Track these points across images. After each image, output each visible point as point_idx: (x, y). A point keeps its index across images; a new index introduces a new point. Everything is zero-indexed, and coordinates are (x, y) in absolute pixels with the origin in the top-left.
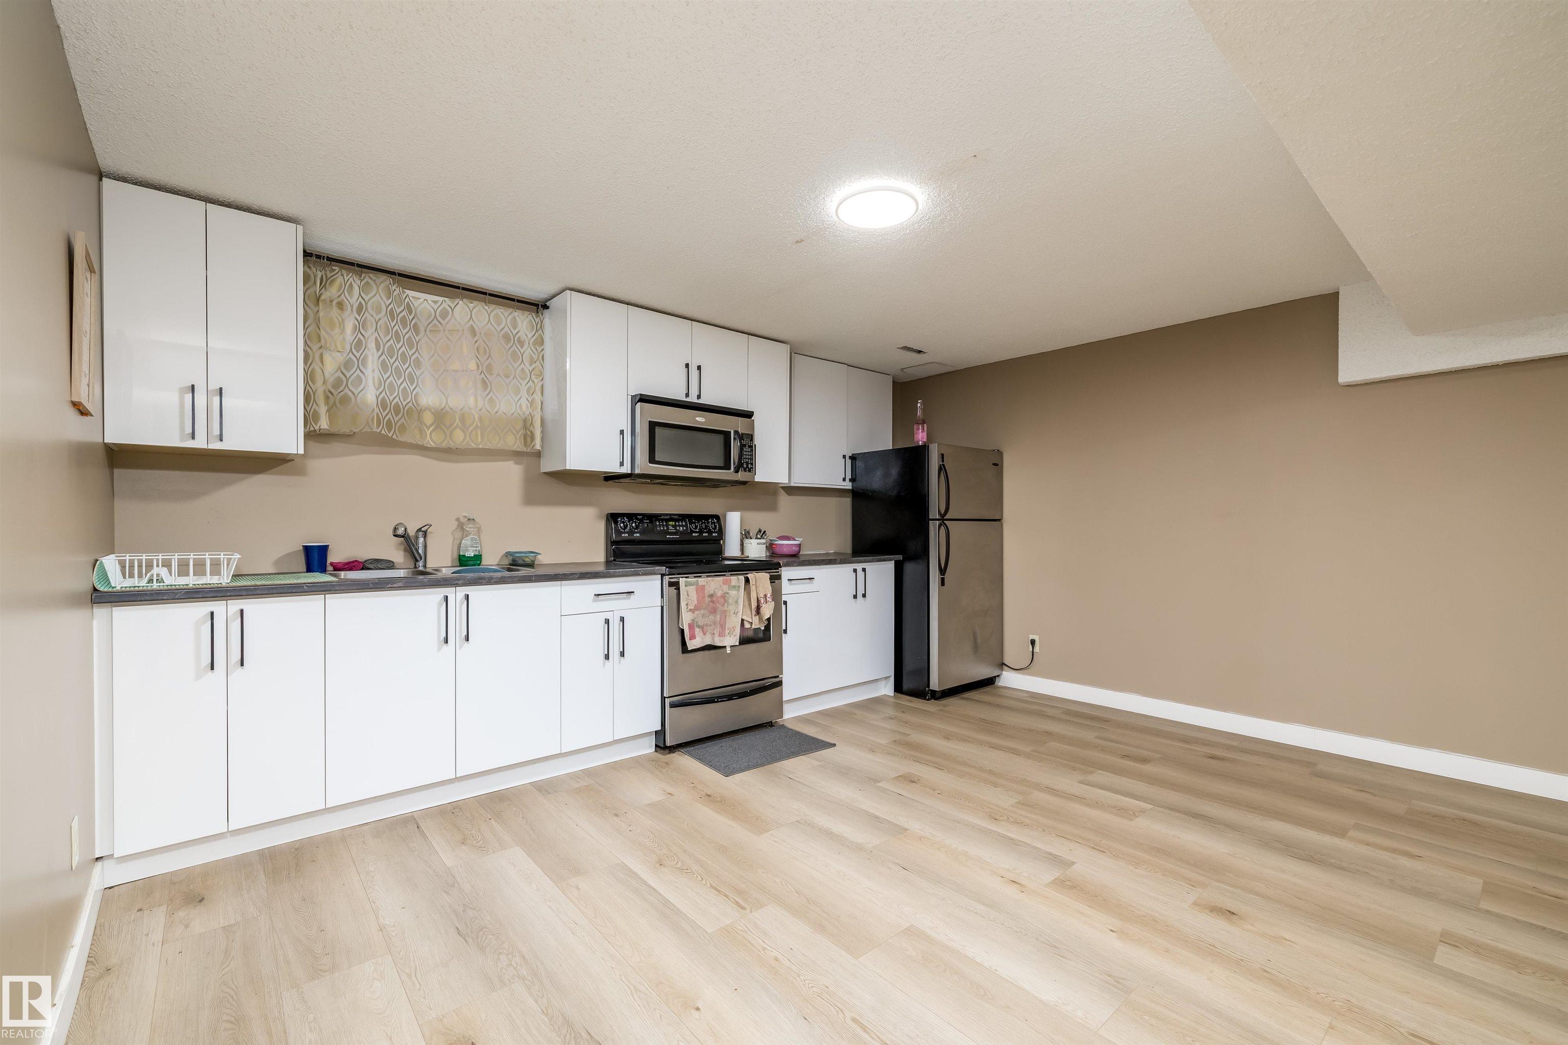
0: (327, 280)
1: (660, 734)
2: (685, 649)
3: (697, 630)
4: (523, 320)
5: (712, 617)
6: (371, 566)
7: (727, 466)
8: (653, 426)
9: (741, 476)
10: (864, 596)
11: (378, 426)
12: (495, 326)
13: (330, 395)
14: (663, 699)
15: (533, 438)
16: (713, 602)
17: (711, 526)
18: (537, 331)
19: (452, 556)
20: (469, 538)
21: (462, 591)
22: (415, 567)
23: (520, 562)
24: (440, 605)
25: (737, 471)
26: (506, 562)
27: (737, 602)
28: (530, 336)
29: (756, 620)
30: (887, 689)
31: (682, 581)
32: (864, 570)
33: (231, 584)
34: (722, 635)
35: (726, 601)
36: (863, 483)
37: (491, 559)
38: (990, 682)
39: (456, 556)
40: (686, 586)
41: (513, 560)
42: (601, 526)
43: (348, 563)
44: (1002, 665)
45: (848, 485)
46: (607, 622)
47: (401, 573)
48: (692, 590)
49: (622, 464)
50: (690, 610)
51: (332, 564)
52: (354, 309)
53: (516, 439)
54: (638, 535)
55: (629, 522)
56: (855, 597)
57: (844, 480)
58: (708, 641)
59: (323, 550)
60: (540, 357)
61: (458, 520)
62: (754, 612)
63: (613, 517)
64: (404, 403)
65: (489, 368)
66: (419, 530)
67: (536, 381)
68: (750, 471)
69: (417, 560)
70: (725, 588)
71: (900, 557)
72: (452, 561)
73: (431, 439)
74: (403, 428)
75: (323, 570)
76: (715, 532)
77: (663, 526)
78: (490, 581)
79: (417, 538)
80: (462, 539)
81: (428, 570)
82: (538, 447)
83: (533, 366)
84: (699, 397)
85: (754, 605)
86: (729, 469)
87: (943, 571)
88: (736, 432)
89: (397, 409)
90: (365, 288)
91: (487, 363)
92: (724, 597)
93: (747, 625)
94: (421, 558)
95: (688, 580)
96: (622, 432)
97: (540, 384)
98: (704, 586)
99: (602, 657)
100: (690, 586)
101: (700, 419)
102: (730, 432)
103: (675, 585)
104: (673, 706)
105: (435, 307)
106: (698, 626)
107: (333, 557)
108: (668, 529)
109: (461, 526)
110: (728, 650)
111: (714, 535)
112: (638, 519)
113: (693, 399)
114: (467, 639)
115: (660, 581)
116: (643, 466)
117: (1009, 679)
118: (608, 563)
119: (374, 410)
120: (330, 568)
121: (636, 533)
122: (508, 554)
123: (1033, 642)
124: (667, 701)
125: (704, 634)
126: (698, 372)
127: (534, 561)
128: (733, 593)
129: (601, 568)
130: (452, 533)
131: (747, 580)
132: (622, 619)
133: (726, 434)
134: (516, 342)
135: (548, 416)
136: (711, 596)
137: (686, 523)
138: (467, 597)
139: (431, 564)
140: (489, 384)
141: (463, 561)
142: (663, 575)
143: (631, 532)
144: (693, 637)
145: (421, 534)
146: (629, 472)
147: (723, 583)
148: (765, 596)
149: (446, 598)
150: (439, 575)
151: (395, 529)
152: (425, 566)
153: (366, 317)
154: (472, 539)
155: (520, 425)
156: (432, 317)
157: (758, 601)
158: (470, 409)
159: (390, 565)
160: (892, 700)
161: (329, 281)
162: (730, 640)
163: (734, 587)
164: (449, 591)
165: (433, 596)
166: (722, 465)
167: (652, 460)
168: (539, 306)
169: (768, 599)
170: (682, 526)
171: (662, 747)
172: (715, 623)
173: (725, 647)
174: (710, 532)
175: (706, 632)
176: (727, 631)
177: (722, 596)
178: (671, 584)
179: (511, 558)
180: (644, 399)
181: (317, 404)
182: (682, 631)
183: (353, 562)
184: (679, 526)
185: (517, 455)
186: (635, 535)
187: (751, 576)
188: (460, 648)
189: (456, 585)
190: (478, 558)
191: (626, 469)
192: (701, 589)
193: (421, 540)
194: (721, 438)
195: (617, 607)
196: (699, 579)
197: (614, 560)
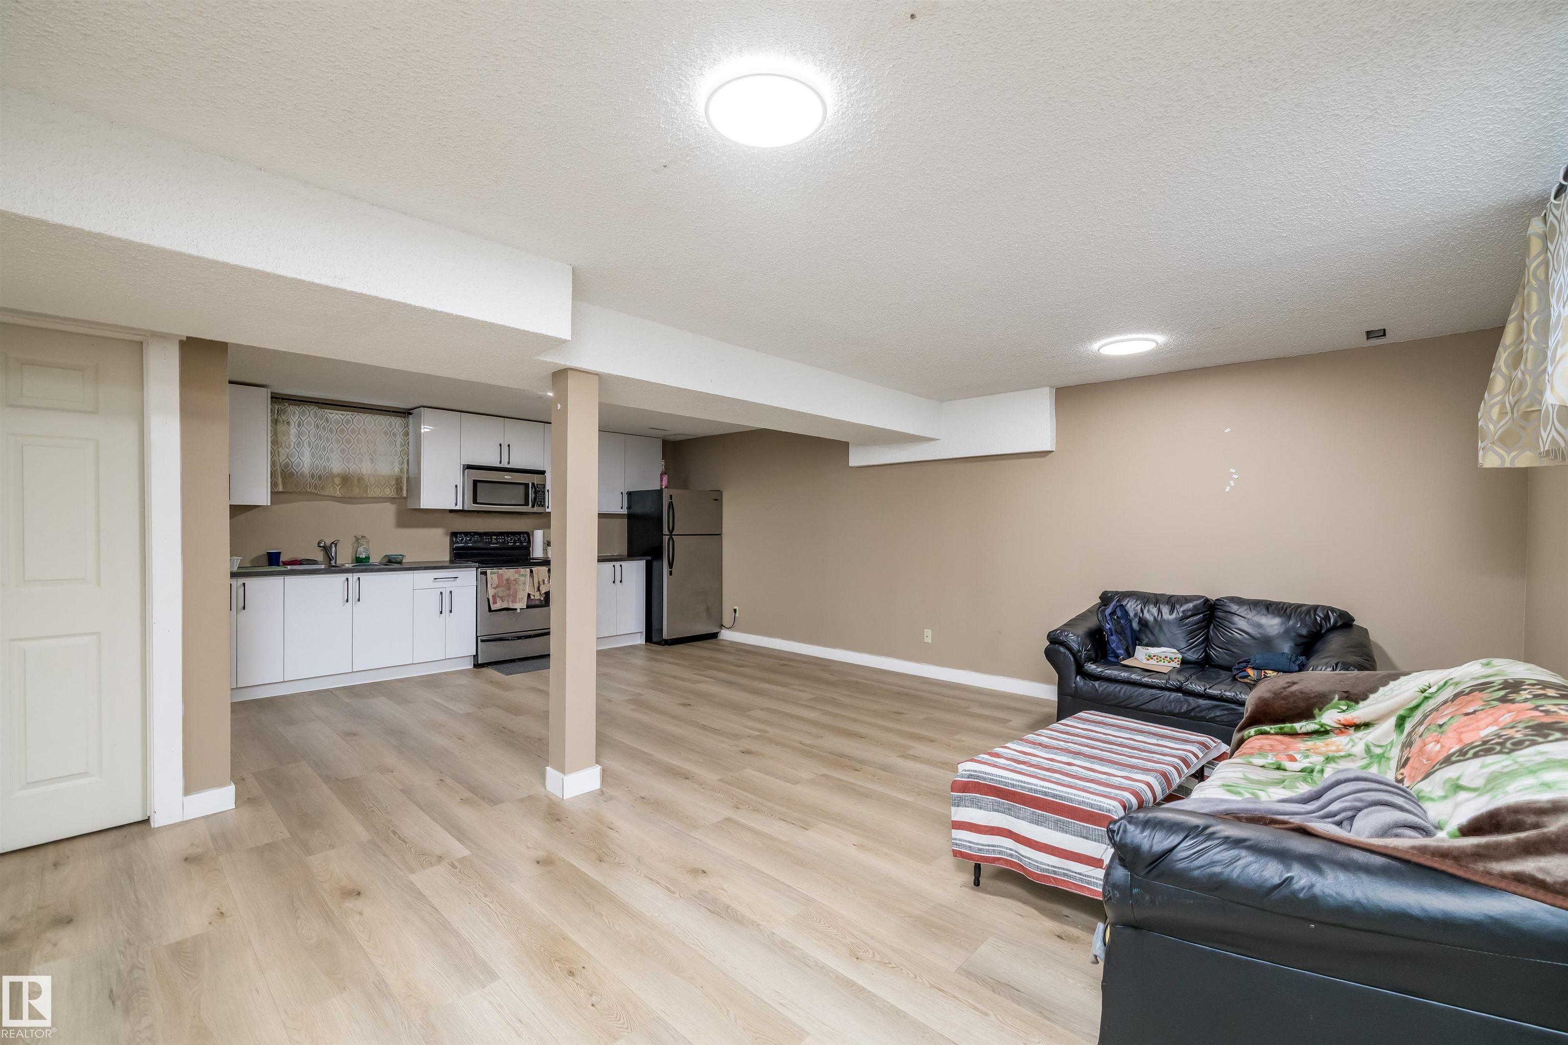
0: (281, 411)
1: (476, 657)
2: (490, 610)
3: (498, 599)
4: (396, 423)
5: (508, 592)
6: (304, 563)
7: (527, 504)
8: (475, 483)
9: (536, 509)
10: (621, 581)
11: (309, 489)
12: (378, 427)
13: (283, 472)
14: (477, 637)
15: (401, 489)
16: (508, 583)
17: (522, 539)
18: (405, 428)
19: (352, 558)
20: (362, 547)
21: (356, 576)
22: (330, 564)
23: (394, 561)
24: (344, 582)
25: (533, 506)
26: (385, 561)
27: (524, 584)
28: (400, 431)
29: (537, 594)
30: (640, 640)
31: (489, 571)
32: (621, 566)
33: (238, 571)
34: (514, 601)
35: (517, 583)
36: (633, 511)
37: (375, 559)
38: (714, 636)
39: (354, 557)
40: (491, 574)
41: (389, 560)
42: (447, 540)
43: (291, 561)
44: (722, 626)
45: (625, 511)
46: (441, 593)
47: (323, 567)
48: (495, 577)
49: (456, 504)
50: (494, 588)
51: (282, 562)
52: (296, 425)
53: (391, 491)
54: (471, 545)
55: (465, 537)
56: (614, 582)
57: (622, 508)
58: (505, 605)
59: (278, 554)
60: (407, 443)
61: (355, 537)
62: (536, 590)
63: (454, 534)
64: (324, 474)
65: (375, 451)
66: (333, 543)
67: (403, 457)
68: (542, 506)
69: (331, 560)
70: (517, 576)
71: (649, 558)
72: (352, 560)
73: (340, 493)
74: (323, 488)
75: (278, 565)
76: (525, 543)
77: (488, 539)
78: (372, 571)
79: (331, 547)
80: (358, 547)
81: (337, 565)
82: (405, 495)
83: (402, 448)
84: (509, 463)
85: (536, 585)
86: (528, 505)
87: (671, 565)
88: (533, 484)
89: (320, 477)
90: (303, 413)
91: (373, 449)
92: (515, 580)
93: (532, 597)
94: (333, 559)
95: (493, 571)
96: (456, 486)
97: (406, 459)
98: (502, 574)
99: (439, 613)
100: (493, 575)
101: (507, 477)
102: (529, 484)
103: (485, 573)
104: (482, 641)
105: (343, 418)
106: (499, 597)
107: (283, 558)
108: (491, 540)
109: (357, 539)
110: (519, 611)
111: (524, 544)
112: (471, 535)
113: (505, 464)
114: (359, 600)
115: (475, 572)
116: (470, 506)
117: (727, 635)
118: (451, 561)
119: (307, 480)
120: (281, 564)
121: (470, 543)
122: (386, 556)
123: (735, 611)
124: (479, 638)
125: (503, 601)
126: (508, 448)
127: (402, 560)
128: (522, 578)
129: (447, 564)
130: (352, 544)
131: (531, 571)
132: (451, 592)
133: (527, 485)
134: (392, 436)
135: (411, 475)
136: (507, 580)
137: (505, 538)
138: (359, 579)
139: (339, 562)
140: (374, 460)
141: (358, 560)
142: (477, 568)
143: (466, 542)
144: (495, 603)
145: (333, 545)
146: (461, 509)
147: (515, 573)
148: (544, 581)
149: (347, 579)
150: (344, 567)
151: (319, 543)
152: (336, 563)
153: (303, 430)
154: (364, 548)
155: (393, 482)
156: (341, 424)
157: (539, 583)
158: (363, 475)
159: (314, 562)
160: (644, 646)
161: (282, 412)
162: (520, 605)
163: (523, 575)
164: (349, 576)
165: (340, 578)
166: (524, 503)
167: (475, 502)
168: (406, 413)
169: (545, 582)
170: (502, 539)
171: (477, 665)
172: (509, 595)
173: (516, 609)
174: (521, 542)
175: (504, 600)
176: (518, 600)
177: (514, 580)
178: (482, 573)
179: (388, 559)
180: (469, 467)
181: (276, 478)
182: (488, 600)
183: (295, 560)
184: (500, 539)
185: (392, 500)
186: (468, 545)
187: (534, 569)
188: (355, 605)
189: (353, 572)
190: (368, 558)
191: (459, 507)
192: (500, 577)
193: (334, 549)
194: (522, 487)
195: (448, 585)
196: (499, 570)
197: (455, 560)
